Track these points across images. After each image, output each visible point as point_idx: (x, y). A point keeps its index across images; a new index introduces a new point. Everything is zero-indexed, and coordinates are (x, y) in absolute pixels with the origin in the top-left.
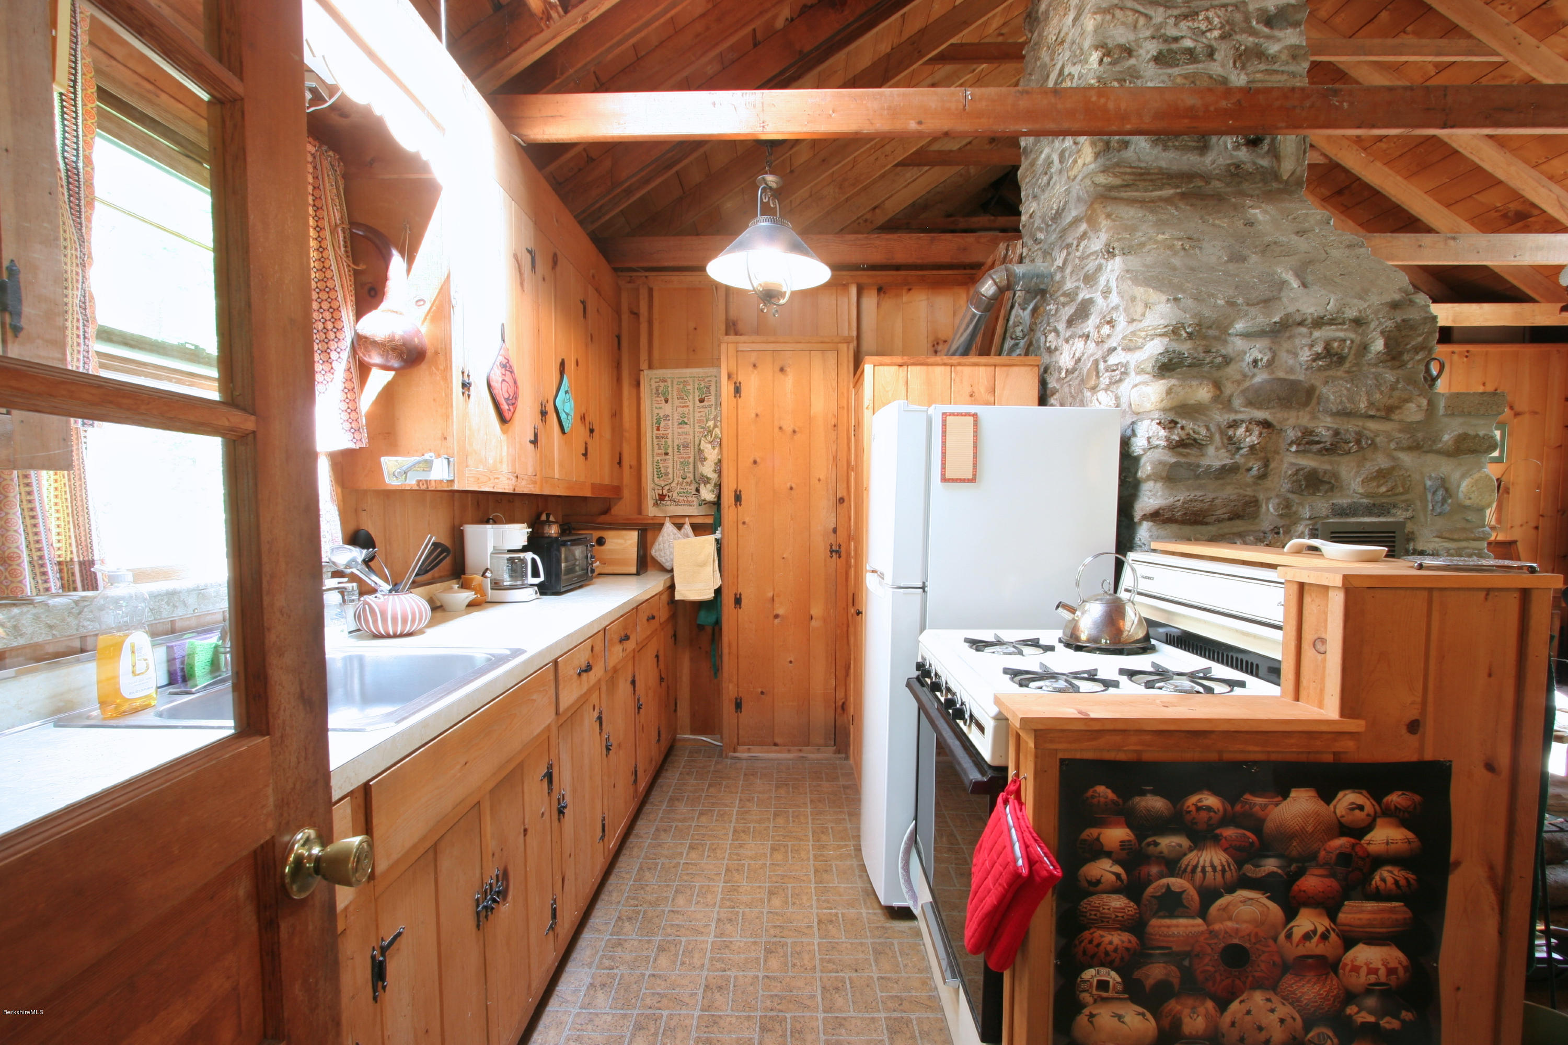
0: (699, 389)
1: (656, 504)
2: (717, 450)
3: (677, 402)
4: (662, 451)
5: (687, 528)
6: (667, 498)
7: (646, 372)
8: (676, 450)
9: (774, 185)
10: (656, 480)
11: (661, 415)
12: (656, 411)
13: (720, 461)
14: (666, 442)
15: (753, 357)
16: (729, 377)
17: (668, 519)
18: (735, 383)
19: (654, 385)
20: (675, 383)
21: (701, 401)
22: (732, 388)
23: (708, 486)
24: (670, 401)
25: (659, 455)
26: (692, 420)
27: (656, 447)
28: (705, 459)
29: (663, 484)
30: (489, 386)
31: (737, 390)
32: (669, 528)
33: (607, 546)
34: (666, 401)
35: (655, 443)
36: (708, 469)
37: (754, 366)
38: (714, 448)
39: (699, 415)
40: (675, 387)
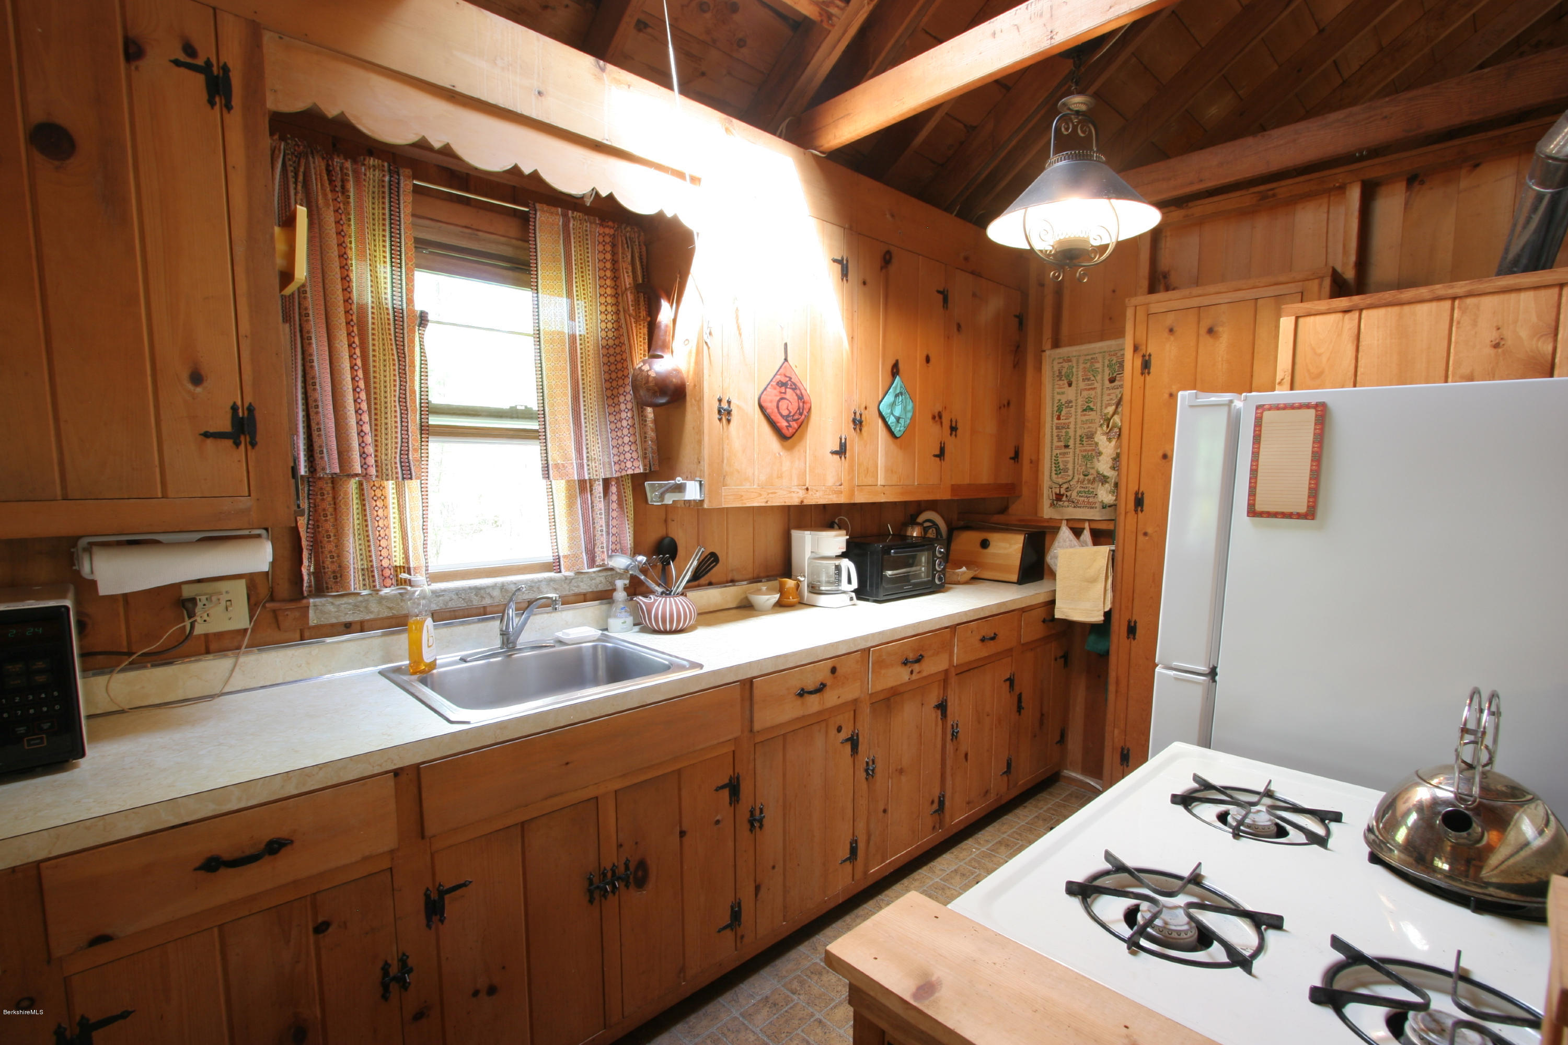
0: (1110, 366)
1: (1052, 505)
2: (1113, 442)
3: (1082, 385)
4: (1062, 444)
5: (1086, 535)
6: (1064, 498)
7: (1048, 353)
8: (1078, 442)
9: (1083, 108)
10: (1054, 476)
11: (1063, 401)
12: (1057, 397)
13: (1118, 455)
14: (1067, 433)
15: (1170, 319)
16: (1136, 349)
17: (1064, 522)
18: (1144, 356)
19: (1056, 368)
20: (1081, 361)
21: (1112, 380)
22: (1138, 363)
23: (1107, 485)
24: (1074, 384)
25: (1057, 448)
26: (1099, 404)
27: (1055, 439)
28: (1100, 454)
29: (1061, 481)
30: (761, 407)
31: (1146, 365)
32: (1065, 533)
33: (991, 550)
34: (1070, 385)
35: (1055, 434)
36: (1104, 466)
37: (1171, 330)
38: (1110, 440)
39: (1108, 398)
40: (1081, 366)
